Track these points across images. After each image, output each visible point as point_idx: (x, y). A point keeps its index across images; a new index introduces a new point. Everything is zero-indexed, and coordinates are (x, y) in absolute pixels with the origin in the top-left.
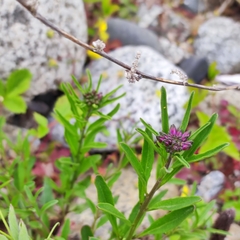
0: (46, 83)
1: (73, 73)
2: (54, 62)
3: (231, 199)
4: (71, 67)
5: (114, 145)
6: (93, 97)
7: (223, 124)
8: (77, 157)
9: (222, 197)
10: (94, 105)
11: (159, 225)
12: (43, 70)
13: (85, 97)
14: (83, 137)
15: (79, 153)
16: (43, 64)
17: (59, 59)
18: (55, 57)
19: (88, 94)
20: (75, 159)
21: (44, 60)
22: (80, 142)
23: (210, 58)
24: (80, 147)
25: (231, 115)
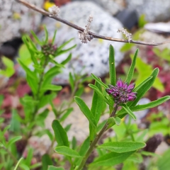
0: (12, 32)
1: (33, 24)
2: (17, 15)
3: (155, 120)
4: (31, 19)
5: (66, 81)
6: (49, 49)
7: (149, 63)
8: (37, 95)
9: (148, 118)
10: (51, 56)
11: (106, 159)
12: (9, 22)
13: (43, 48)
14: (41, 80)
15: (39, 92)
16: (9, 17)
17: (22, 12)
18: (18, 11)
19: (45, 46)
20: (35, 97)
21: (9, 14)
22: (39, 84)
23: (138, 10)
24: (39, 88)
25: (155, 55)
